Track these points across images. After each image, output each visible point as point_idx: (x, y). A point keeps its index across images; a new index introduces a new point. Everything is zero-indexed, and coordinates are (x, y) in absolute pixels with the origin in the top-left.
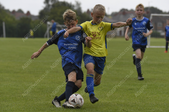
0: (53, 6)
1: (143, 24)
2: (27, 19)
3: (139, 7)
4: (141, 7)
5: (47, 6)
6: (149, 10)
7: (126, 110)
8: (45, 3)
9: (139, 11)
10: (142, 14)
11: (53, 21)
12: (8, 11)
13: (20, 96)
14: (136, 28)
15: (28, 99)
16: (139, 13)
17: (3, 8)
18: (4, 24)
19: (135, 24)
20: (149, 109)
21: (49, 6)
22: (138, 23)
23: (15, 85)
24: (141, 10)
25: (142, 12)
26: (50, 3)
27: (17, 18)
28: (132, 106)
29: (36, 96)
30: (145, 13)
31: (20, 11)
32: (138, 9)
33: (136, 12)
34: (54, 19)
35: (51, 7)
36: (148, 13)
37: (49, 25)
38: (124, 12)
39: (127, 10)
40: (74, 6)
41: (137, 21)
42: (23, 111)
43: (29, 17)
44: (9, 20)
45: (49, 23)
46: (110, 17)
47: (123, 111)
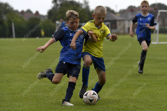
0: (61, 5)
1: (148, 20)
2: (36, 19)
3: (144, 4)
4: (146, 4)
5: (55, 6)
6: (156, 7)
7: (137, 106)
8: (53, 2)
9: (144, 8)
10: (147, 10)
11: (61, 20)
12: (17, 11)
13: (31, 96)
14: (141, 23)
15: (40, 99)
16: (144, 10)
17: (12, 8)
18: (13, 24)
19: (141, 19)
20: (159, 105)
21: (57, 5)
22: (143, 19)
23: (26, 85)
24: (146, 7)
25: (147, 8)
26: (58, 2)
27: (26, 19)
28: (143, 102)
29: (47, 95)
30: (153, 9)
31: (29, 11)
32: (143, 5)
33: (142, 8)
34: (62, 18)
35: (59, 6)
36: (155, 9)
37: (58, 24)
38: (131, 9)
39: (134, 7)
40: (81, 5)
41: (142, 17)
42: (35, 110)
43: (37, 17)
44: (18, 20)
45: (57, 22)
46: (118, 15)
47: (133, 107)
